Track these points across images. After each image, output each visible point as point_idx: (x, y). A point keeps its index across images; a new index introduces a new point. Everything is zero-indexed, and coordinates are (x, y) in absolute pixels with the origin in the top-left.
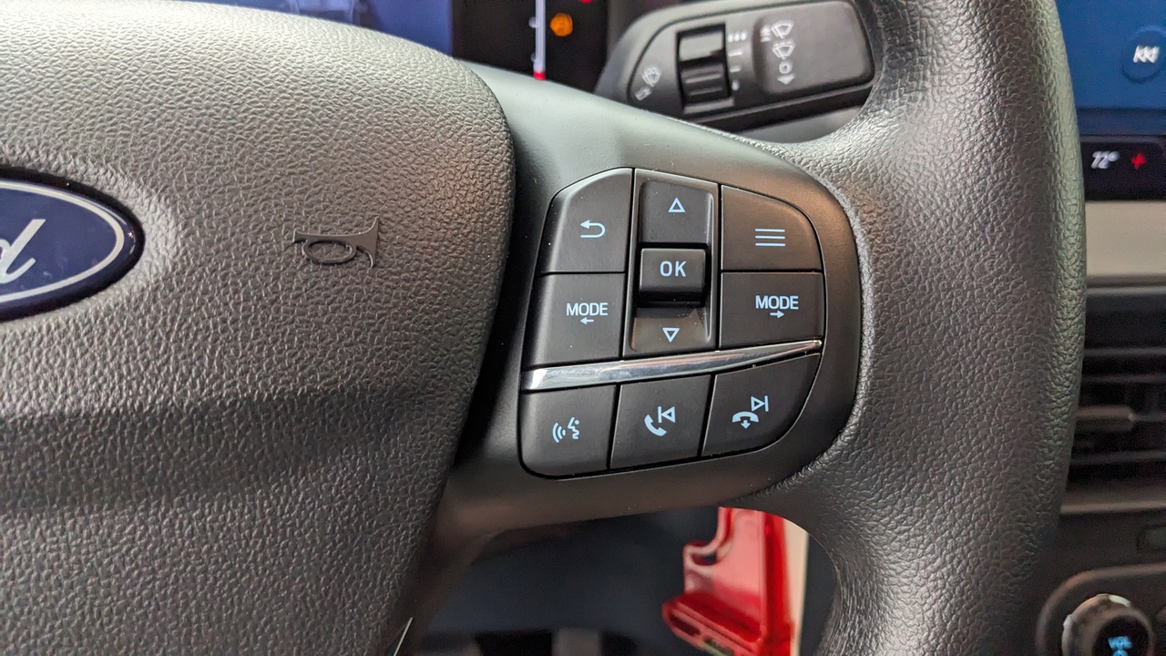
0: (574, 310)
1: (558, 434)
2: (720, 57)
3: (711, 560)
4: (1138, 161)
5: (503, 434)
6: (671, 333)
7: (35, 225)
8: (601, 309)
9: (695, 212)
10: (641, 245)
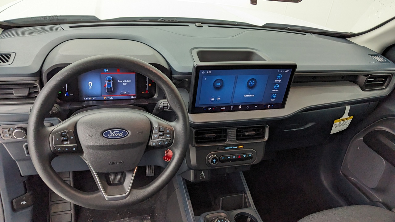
0: (155, 136)
1: (153, 144)
2: (167, 106)
3: (168, 152)
4: (214, 109)
5: (150, 144)
6: (161, 138)
7: (122, 132)
8: (157, 136)
9: (163, 129)
10: (159, 131)
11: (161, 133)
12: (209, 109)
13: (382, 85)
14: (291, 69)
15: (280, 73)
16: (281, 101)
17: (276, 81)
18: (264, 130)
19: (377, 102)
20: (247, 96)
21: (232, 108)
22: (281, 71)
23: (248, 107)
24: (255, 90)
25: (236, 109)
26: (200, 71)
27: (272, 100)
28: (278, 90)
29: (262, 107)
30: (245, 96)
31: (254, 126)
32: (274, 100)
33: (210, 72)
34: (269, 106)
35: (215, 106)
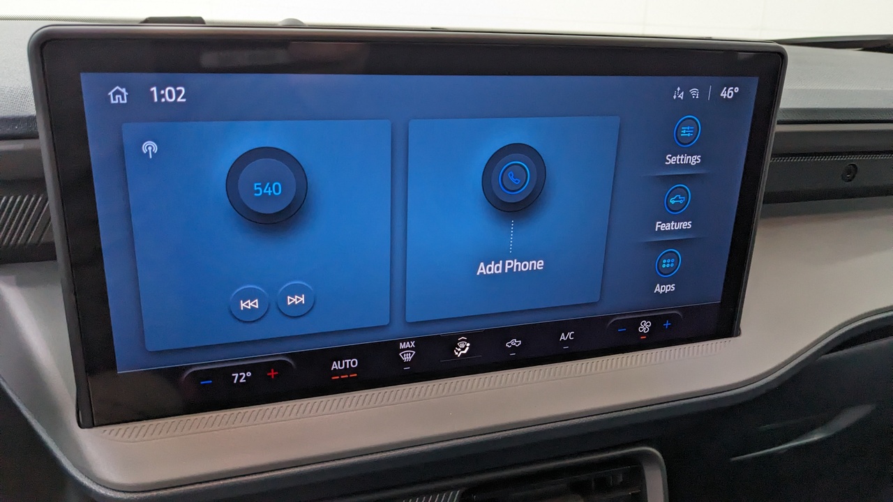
4: (270, 373)
12: (241, 377)
14: (756, 80)
15: (689, 104)
16: (714, 293)
17: (671, 160)
20: (494, 268)
21: (407, 357)
22: (694, 92)
23: (514, 342)
24: (542, 226)
25: (436, 363)
26: (82, 75)
27: (659, 289)
28: (686, 225)
30: (482, 269)
31: (568, 462)
32: (672, 287)
34: (645, 327)
35: (276, 353)
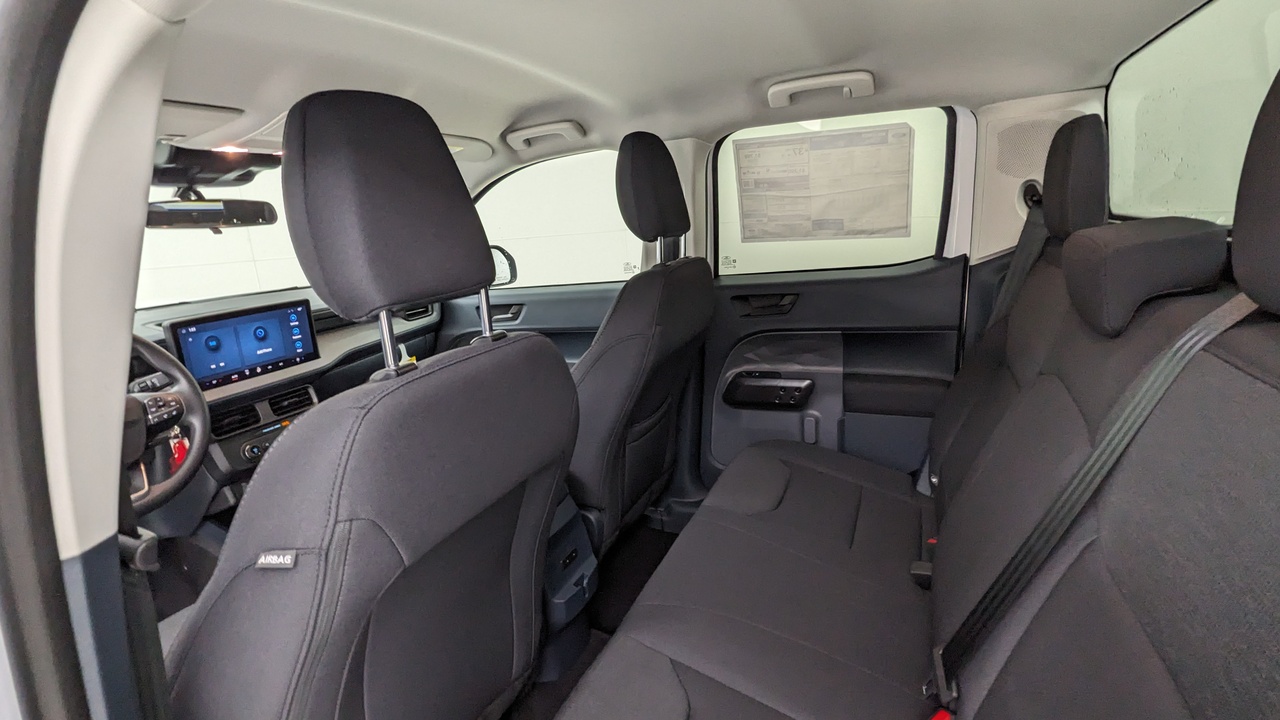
11: (161, 404)
13: (427, 311)
14: (304, 306)
15: (292, 313)
16: (311, 350)
17: (292, 324)
18: (308, 393)
19: (433, 334)
20: (261, 352)
21: (247, 373)
22: (292, 311)
23: (270, 367)
24: (268, 341)
25: (254, 374)
26: (178, 329)
27: (298, 351)
28: (300, 337)
29: (289, 363)
30: (259, 352)
32: (301, 350)
33: (193, 329)
34: (298, 359)
35: (221, 376)
